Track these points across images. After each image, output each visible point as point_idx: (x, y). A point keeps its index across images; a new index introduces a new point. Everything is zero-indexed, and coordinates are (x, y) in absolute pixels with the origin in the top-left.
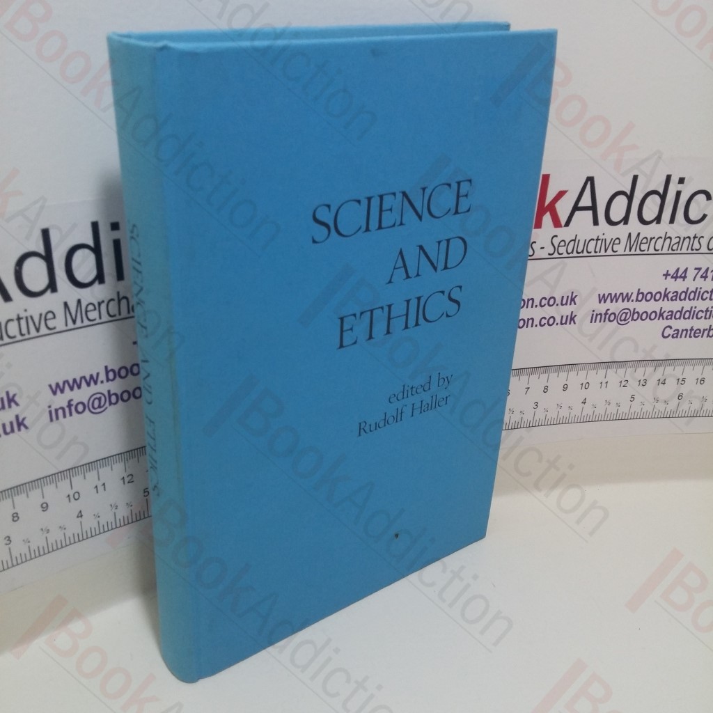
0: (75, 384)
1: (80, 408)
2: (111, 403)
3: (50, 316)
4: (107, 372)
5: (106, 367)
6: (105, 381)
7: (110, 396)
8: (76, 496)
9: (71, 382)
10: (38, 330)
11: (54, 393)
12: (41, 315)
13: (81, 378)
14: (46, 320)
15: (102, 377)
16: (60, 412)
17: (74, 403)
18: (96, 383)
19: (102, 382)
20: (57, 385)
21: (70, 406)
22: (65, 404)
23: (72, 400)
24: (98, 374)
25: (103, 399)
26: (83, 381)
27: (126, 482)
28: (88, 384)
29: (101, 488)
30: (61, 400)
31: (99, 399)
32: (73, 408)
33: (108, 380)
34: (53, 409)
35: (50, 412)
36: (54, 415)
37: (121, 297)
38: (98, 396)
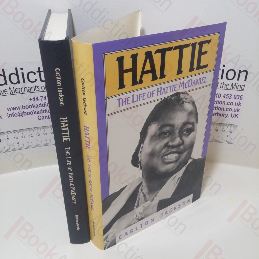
0: (14, 109)
1: (16, 115)
2: (24, 115)
3: (6, 91)
4: (23, 107)
5: (22, 105)
6: (22, 109)
7: (24, 113)
8: (17, 138)
9: (17, 108)
10: (3, 94)
11: (9, 110)
12: (3, 90)
13: (16, 107)
14: (5, 92)
15: (21, 108)
16: (10, 115)
17: (14, 113)
18: (20, 109)
19: (21, 109)
20: (9, 108)
21: (13, 114)
22: (12, 114)
23: (13, 113)
24: (20, 107)
25: (22, 114)
26: (16, 108)
27: (31, 136)
28: (18, 109)
29: (23, 137)
30: (10, 112)
31: (21, 113)
32: (14, 115)
33: (23, 109)
34: (8, 114)
35: (8, 115)
36: (9, 116)
37: (25, 87)
38: (21, 112)
